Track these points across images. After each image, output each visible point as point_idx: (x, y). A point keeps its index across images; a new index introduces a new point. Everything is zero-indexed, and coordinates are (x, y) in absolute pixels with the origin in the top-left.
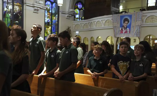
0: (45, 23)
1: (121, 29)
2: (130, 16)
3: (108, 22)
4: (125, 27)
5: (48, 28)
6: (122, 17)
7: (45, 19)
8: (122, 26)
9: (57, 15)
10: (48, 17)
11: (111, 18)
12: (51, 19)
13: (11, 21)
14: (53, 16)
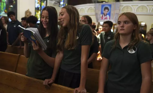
0: (36, 8)
1: (101, 15)
2: (110, 6)
3: (91, 10)
4: (105, 14)
5: (38, 12)
6: (103, 6)
7: (35, 5)
8: (102, 13)
9: (45, 2)
10: (38, 3)
11: (94, 6)
12: (41, 5)
13: (7, 5)
14: (42, 2)
